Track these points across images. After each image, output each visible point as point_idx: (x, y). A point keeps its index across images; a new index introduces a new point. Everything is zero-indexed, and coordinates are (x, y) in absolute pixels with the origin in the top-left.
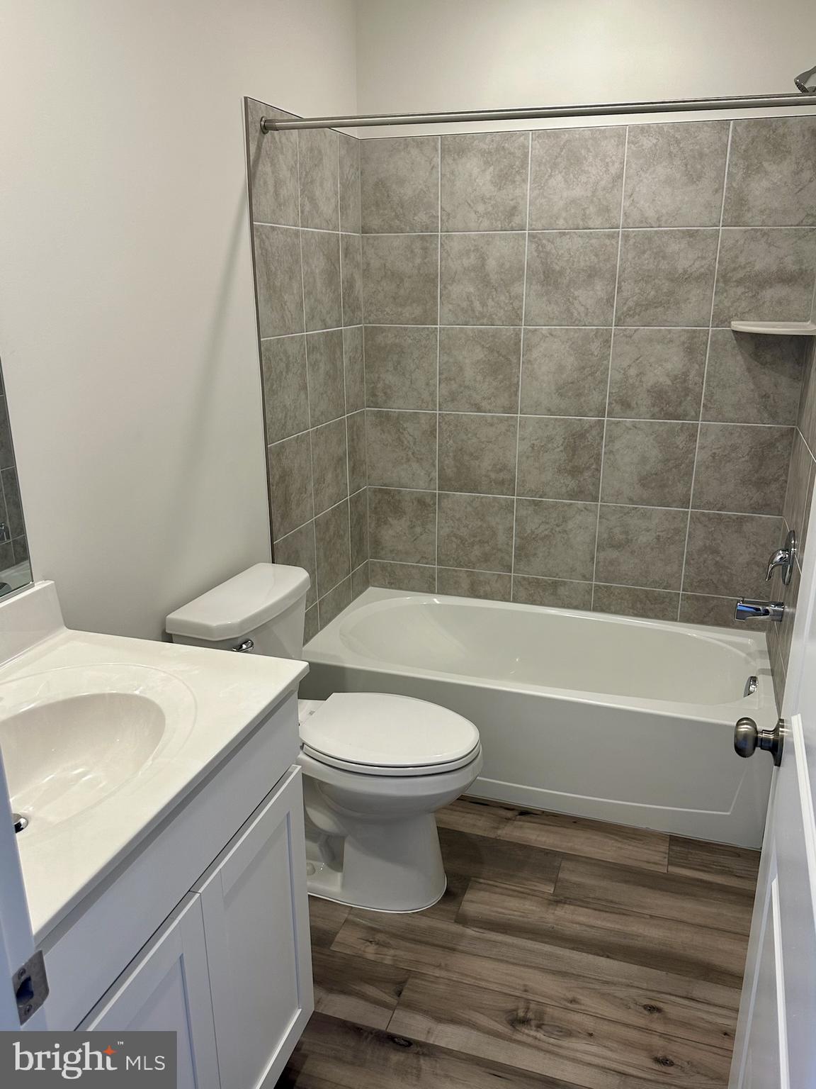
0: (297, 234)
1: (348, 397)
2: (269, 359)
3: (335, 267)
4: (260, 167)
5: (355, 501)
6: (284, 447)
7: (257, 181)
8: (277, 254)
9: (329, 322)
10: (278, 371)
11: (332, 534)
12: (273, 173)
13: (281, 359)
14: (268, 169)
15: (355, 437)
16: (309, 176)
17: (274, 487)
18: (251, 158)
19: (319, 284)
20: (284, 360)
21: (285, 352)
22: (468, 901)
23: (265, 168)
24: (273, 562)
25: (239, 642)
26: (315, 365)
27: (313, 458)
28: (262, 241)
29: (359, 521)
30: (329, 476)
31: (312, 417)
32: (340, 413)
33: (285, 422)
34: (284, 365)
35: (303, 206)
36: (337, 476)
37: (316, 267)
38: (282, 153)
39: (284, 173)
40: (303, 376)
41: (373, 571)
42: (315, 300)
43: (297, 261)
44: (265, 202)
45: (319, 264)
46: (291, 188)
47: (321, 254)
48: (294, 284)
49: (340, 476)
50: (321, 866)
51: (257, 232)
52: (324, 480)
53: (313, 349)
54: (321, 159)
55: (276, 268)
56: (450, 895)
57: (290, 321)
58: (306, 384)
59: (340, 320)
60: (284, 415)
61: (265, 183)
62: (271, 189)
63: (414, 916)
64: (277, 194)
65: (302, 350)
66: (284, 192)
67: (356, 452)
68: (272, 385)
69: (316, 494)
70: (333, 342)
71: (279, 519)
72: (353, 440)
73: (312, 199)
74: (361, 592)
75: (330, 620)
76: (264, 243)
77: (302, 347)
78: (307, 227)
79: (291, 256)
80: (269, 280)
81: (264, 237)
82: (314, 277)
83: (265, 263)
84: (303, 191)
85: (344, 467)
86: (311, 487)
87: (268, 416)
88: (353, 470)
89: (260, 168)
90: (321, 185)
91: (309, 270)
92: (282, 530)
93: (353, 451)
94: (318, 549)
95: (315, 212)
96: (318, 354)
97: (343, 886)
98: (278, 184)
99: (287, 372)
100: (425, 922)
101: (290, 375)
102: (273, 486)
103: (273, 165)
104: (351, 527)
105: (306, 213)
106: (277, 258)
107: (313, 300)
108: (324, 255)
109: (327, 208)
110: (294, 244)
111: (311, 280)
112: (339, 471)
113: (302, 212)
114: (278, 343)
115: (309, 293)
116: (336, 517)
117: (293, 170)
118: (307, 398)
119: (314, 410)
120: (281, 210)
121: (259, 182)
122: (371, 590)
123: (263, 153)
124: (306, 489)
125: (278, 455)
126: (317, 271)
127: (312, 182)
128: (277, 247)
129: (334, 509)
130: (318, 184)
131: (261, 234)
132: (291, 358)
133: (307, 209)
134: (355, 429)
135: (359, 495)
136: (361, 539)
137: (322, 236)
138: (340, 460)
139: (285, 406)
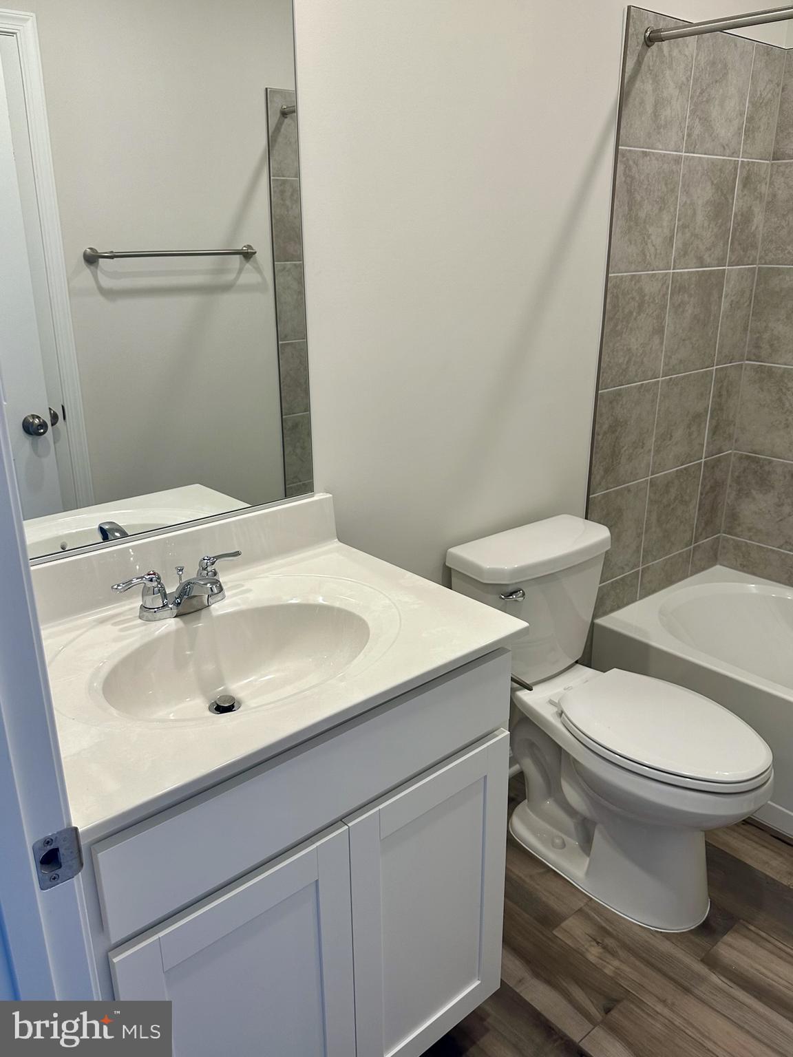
0: (677, 160)
1: (721, 346)
2: (617, 297)
3: (726, 199)
4: (638, 84)
5: (712, 466)
6: (620, 395)
7: (631, 100)
8: (646, 182)
9: (707, 259)
10: (627, 311)
11: (672, 498)
12: (654, 90)
13: (633, 298)
14: (649, 87)
15: (724, 393)
16: (706, 94)
17: (600, 437)
18: (627, 75)
19: (700, 217)
20: (637, 299)
21: (641, 290)
22: (726, 944)
23: (644, 86)
24: (586, 518)
25: (510, 589)
26: (678, 308)
27: (659, 410)
28: (628, 167)
29: (715, 488)
30: (679, 433)
31: (666, 365)
32: (707, 364)
33: (627, 368)
34: (636, 305)
35: (691, 128)
36: (690, 434)
37: (698, 197)
38: (670, 68)
39: (671, 90)
40: (660, 318)
41: (724, 548)
42: (692, 235)
43: (673, 190)
44: (638, 124)
45: (704, 194)
46: (678, 107)
47: (709, 183)
48: (664, 216)
49: (695, 434)
50: (573, 843)
51: (623, 156)
52: (671, 436)
53: (680, 287)
54: (726, 74)
55: (642, 197)
56: (706, 929)
57: (653, 257)
58: (663, 327)
59: (724, 258)
60: (627, 359)
61: (642, 102)
62: (649, 109)
63: (657, 935)
64: (656, 115)
65: (665, 289)
66: (667, 113)
67: (722, 410)
68: (616, 325)
69: (657, 451)
70: (710, 284)
71: (602, 472)
72: (720, 396)
73: (706, 121)
74: (704, 569)
75: (654, 591)
76: (630, 170)
77: (665, 287)
78: (694, 153)
79: (666, 184)
80: (630, 210)
81: (631, 163)
82: (694, 209)
83: (630, 192)
84: (693, 112)
85: (703, 426)
86: (651, 442)
87: (605, 358)
88: (715, 431)
89: (637, 86)
90: (722, 105)
91: (688, 202)
92: (603, 484)
93: (719, 408)
94: (650, 512)
95: (707, 135)
96: (686, 296)
97: (587, 873)
98: (659, 104)
99: (639, 313)
100: (666, 947)
101: (643, 316)
102: (598, 435)
103: (656, 80)
104: (701, 494)
105: (694, 136)
106: (645, 187)
107: (688, 235)
108: (712, 183)
109: (725, 132)
110: (672, 171)
111: (690, 212)
112: (694, 428)
113: (689, 135)
114: (631, 280)
115: (684, 227)
116: (682, 480)
117: (684, 87)
118: (662, 343)
119: (670, 357)
120: (659, 133)
121: (633, 100)
122: (718, 569)
123: (644, 68)
124: (643, 444)
125: (611, 403)
126: (700, 202)
127: (707, 101)
128: (648, 174)
129: (681, 471)
130: (717, 103)
131: (627, 159)
132: (647, 298)
133: (698, 130)
134: (725, 384)
135: (719, 460)
136: (714, 509)
137: (713, 162)
138: (698, 418)
139: (629, 350)
